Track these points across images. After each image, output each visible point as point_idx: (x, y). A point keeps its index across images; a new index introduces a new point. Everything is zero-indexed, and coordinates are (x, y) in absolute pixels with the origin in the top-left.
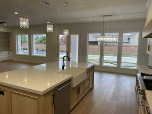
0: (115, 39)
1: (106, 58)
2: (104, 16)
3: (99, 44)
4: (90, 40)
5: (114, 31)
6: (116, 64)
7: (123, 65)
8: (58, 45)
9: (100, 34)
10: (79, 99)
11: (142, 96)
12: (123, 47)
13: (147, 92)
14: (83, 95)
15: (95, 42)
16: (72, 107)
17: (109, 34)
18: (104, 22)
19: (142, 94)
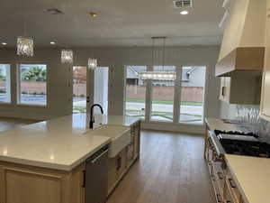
0: (171, 76)
1: (155, 107)
2: (153, 38)
3: (141, 83)
4: (128, 77)
5: (169, 63)
6: (172, 117)
7: (182, 119)
8: (70, 86)
9: (145, 67)
10: (120, 178)
11: (220, 163)
12: (183, 90)
13: (228, 157)
14: (125, 171)
15: (134, 80)
16: (109, 192)
17: (161, 67)
18: (153, 47)
19: (220, 160)
